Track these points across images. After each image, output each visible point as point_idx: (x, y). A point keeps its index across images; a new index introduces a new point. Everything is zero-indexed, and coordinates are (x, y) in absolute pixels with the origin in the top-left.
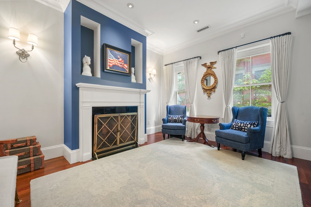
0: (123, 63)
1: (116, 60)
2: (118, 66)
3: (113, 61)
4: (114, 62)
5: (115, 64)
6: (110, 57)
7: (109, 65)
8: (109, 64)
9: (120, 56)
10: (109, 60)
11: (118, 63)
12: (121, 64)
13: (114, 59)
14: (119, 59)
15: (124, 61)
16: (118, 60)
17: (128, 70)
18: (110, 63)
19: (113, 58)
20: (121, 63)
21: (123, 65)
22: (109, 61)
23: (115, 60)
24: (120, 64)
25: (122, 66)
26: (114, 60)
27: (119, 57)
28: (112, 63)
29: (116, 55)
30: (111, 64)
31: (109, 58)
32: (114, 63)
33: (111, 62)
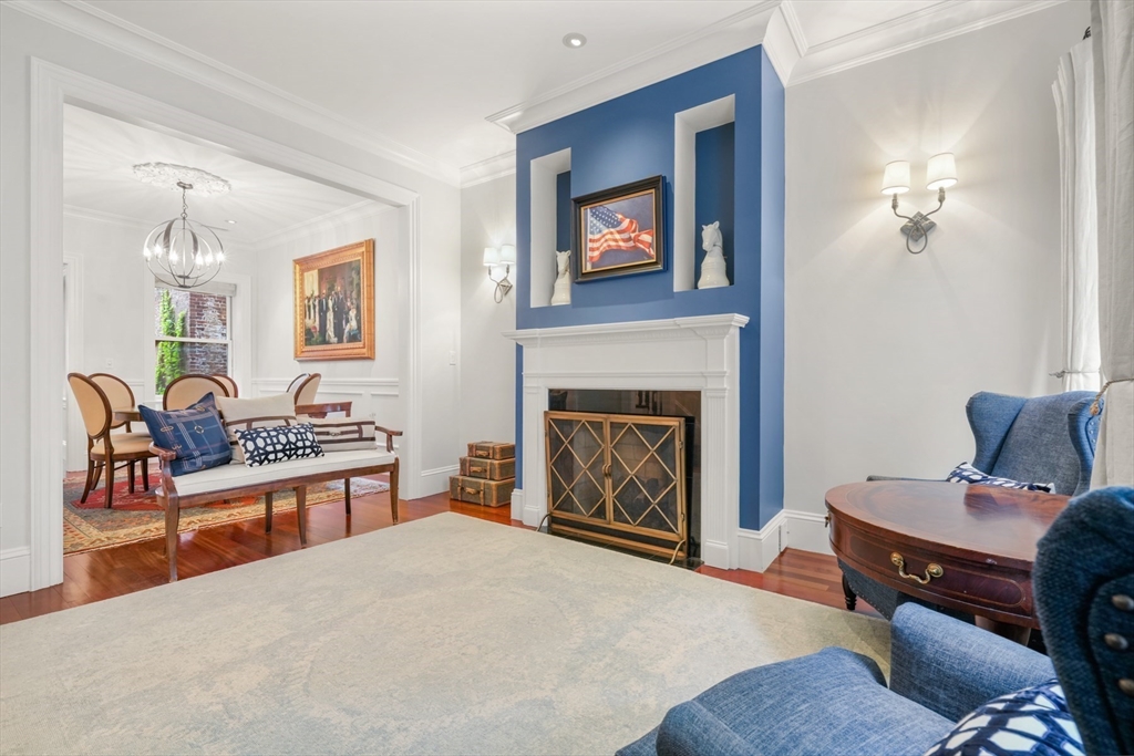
0: (634, 231)
1: (612, 233)
2: (619, 250)
3: (603, 240)
4: (606, 241)
5: (609, 246)
6: (592, 233)
7: (591, 258)
8: (589, 254)
9: (622, 214)
10: (591, 241)
11: (616, 241)
12: (629, 239)
13: (605, 231)
14: (619, 223)
15: (638, 222)
16: (618, 229)
17: (653, 253)
18: (592, 250)
19: (600, 231)
20: (626, 236)
21: (636, 240)
22: (590, 245)
23: (607, 234)
24: (625, 240)
25: (631, 244)
26: (604, 236)
27: (620, 216)
28: (598, 249)
29: (609, 217)
30: (596, 253)
31: (590, 236)
32: (605, 245)
33: (595, 245)
